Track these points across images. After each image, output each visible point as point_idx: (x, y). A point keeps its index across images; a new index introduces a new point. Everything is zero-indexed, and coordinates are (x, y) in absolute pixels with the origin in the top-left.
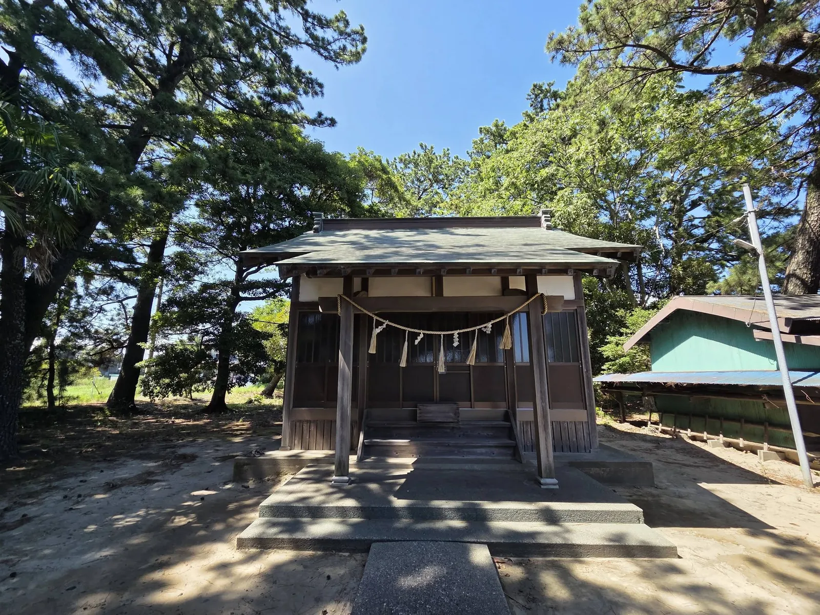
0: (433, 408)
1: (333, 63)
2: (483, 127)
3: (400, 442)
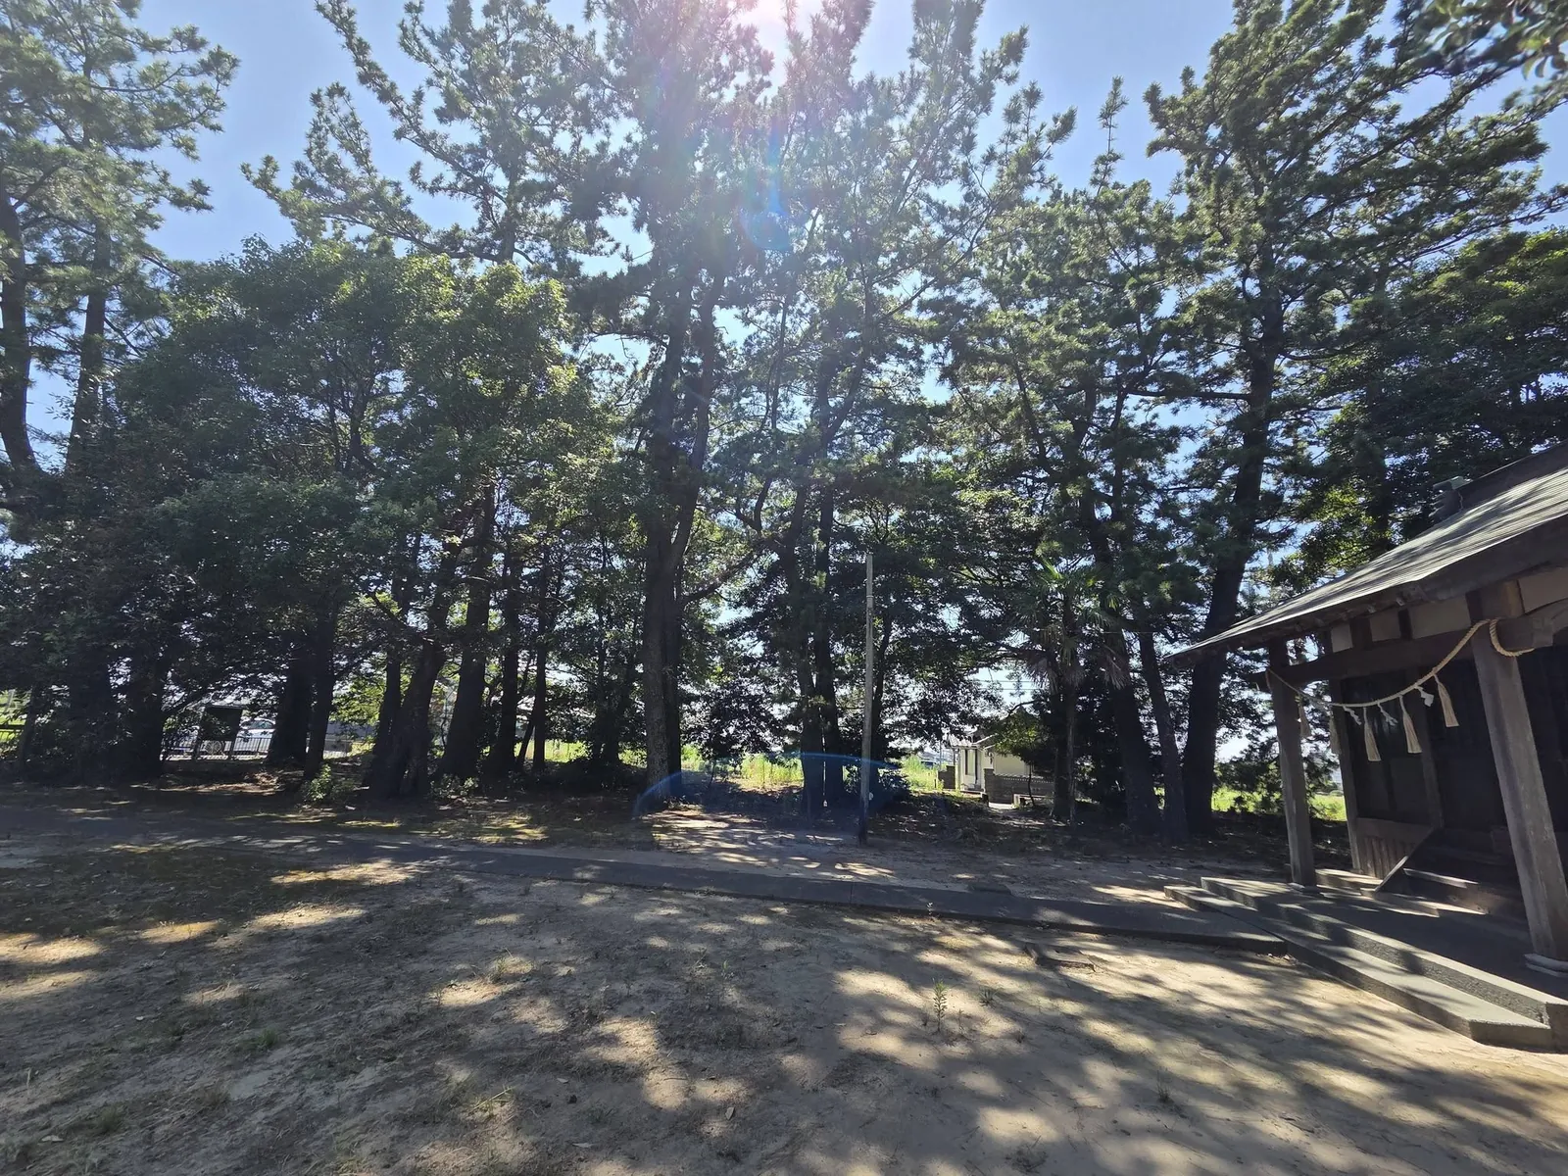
3: (1457, 882)
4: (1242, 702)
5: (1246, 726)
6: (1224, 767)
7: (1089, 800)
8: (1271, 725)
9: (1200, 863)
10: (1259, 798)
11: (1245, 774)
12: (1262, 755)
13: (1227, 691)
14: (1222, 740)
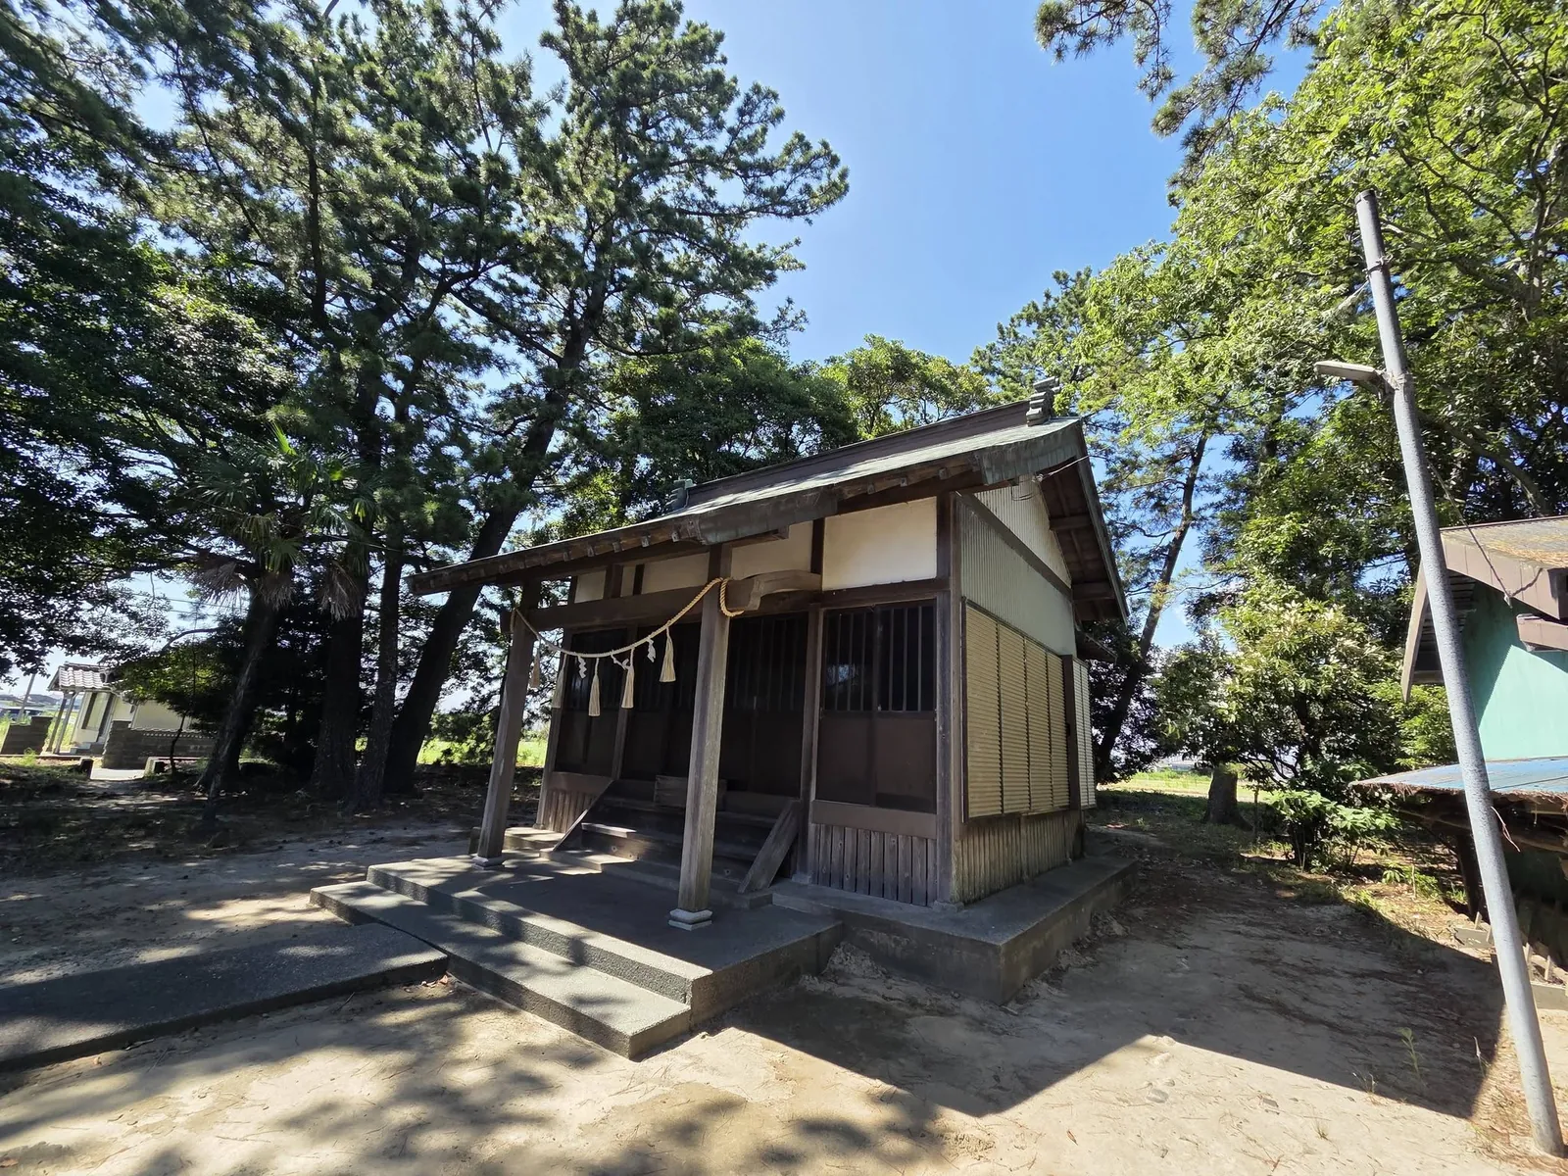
1: (801, 219)
3: (620, 831)
4: (476, 654)
5: (474, 678)
6: (442, 719)
7: (260, 760)
8: (496, 678)
9: (381, 834)
10: (466, 749)
11: (460, 726)
12: (480, 708)
13: (465, 643)
14: (448, 692)
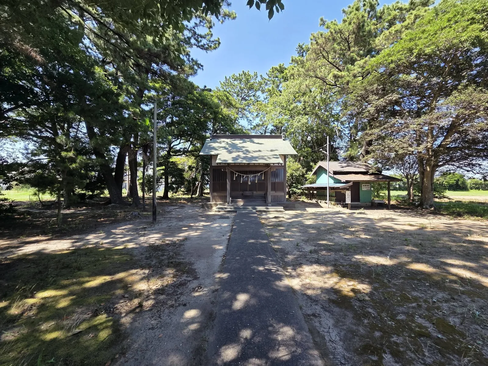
0: (247, 192)
1: (205, 51)
2: (274, 67)
